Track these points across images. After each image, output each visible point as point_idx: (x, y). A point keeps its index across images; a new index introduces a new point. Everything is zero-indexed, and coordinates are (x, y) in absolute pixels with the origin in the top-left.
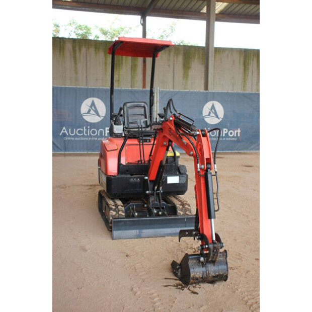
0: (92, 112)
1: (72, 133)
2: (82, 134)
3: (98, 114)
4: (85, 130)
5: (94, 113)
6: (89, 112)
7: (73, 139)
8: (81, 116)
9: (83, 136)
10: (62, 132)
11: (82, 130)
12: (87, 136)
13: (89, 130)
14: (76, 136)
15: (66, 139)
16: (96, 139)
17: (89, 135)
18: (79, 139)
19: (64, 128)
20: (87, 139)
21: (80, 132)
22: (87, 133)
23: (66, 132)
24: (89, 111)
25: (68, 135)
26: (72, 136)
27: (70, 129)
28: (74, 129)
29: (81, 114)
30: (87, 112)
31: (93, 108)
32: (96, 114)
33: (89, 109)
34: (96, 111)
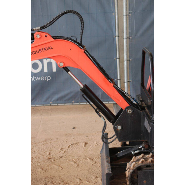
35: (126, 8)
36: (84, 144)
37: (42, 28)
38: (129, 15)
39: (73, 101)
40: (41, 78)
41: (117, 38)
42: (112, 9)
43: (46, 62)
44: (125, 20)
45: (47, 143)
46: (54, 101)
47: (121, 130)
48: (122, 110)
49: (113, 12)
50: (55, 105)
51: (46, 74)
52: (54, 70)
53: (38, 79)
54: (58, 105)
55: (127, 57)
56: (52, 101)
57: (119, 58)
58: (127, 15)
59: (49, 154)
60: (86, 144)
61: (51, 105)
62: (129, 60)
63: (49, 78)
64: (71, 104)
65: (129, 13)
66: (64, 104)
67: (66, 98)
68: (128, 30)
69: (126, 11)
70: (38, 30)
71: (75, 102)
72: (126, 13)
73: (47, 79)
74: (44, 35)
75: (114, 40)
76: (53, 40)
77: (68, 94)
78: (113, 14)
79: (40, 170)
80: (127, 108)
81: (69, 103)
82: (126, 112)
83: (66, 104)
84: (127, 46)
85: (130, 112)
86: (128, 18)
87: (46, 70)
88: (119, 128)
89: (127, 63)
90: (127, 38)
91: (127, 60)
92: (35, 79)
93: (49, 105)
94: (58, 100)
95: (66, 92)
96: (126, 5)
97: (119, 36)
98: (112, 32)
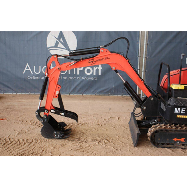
0: (60, 45)
1: (37, 71)
3: (67, 48)
5: (63, 47)
6: (56, 45)
7: (38, 78)
8: (47, 50)
10: (26, 69)
14: (42, 74)
15: (31, 78)
16: (66, 78)
19: (28, 65)
23: (30, 69)
24: (57, 44)
25: (32, 73)
26: (38, 75)
27: (34, 67)
28: (40, 67)
29: (47, 48)
30: (54, 46)
31: (61, 40)
32: (65, 48)
33: (57, 41)
34: (65, 44)
35: (146, 40)
36: (118, 118)
37: (105, 46)
38: (148, 44)
39: (109, 94)
40: (91, 78)
41: (139, 57)
42: (137, 40)
43: (95, 69)
44: (145, 47)
45: (95, 116)
46: (98, 92)
47: (145, 109)
48: (147, 97)
49: (138, 42)
50: (98, 95)
51: (94, 76)
52: (100, 74)
54: (100, 95)
55: (144, 69)
56: (97, 92)
57: (139, 70)
58: (146, 44)
59: (98, 122)
60: (119, 118)
62: (145, 71)
63: (96, 79)
65: (148, 43)
66: (103, 95)
67: (105, 91)
68: (147, 53)
69: (146, 41)
70: (102, 47)
71: (110, 94)
72: (146, 43)
74: (106, 50)
75: (137, 58)
76: (111, 53)
78: (138, 43)
79: (94, 130)
80: (150, 97)
81: (106, 94)
82: (149, 99)
84: (145, 62)
85: (152, 99)
86: (147, 46)
87: (95, 74)
88: (145, 108)
89: (144, 73)
90: (145, 58)
91: (144, 71)
92: (88, 78)
93: (95, 95)
94: (100, 92)
95: (105, 88)
96: (146, 38)
97: (140, 56)
98: (137, 54)
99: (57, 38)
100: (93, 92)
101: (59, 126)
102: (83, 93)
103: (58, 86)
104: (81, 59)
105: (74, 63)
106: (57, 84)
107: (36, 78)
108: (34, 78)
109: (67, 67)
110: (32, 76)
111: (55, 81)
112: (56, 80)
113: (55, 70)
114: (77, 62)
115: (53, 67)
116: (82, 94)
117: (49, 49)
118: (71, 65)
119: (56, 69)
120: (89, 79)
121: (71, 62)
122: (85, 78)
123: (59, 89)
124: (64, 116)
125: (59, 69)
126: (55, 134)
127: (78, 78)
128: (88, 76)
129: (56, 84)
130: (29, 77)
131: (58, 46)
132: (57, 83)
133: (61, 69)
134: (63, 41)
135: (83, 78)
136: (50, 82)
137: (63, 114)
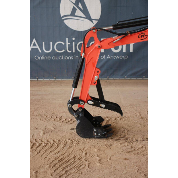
0: (78, 13)
1: (48, 48)
2: (64, 50)
4: (67, 44)
6: (73, 13)
7: (49, 58)
9: (66, 53)
10: (32, 47)
11: (64, 44)
12: (72, 54)
13: (74, 43)
14: (54, 53)
15: (39, 58)
17: (74, 51)
18: (59, 58)
19: (34, 40)
20: (71, 58)
21: (60, 47)
22: (70, 48)
23: (37, 47)
24: (74, 11)
25: (40, 52)
26: (48, 54)
27: (43, 43)
28: (51, 43)
29: (61, 18)
30: (69, 14)
31: (80, 5)
32: (84, 16)
33: (74, 7)
34: (85, 11)
39: (144, 77)
40: (120, 57)
45: (133, 107)
46: (128, 76)
50: (128, 79)
51: (124, 54)
52: (131, 50)
53: (117, 58)
54: (131, 79)
59: (140, 115)
61: (126, 79)
63: (126, 57)
64: (142, 79)
66: (136, 79)
67: (138, 74)
73: (125, 58)
77: (140, 71)
81: (140, 78)
83: (138, 79)
87: (124, 51)
92: (115, 57)
93: (124, 79)
94: (131, 75)
95: (138, 69)
99: (74, 2)
100: (122, 75)
101: (95, 121)
102: (108, 77)
103: (97, 70)
104: (129, 34)
105: (119, 39)
106: (96, 68)
107: (46, 58)
108: (43, 58)
109: (110, 44)
110: (40, 55)
111: (93, 63)
112: (95, 62)
113: (93, 48)
114: (123, 37)
115: (68, 42)
116: (107, 79)
117: (63, 19)
118: (116, 41)
119: (96, 47)
120: (117, 57)
121: (114, 37)
122: (112, 57)
123: (98, 74)
124: (105, 108)
125: (99, 47)
126: (95, 132)
127: (102, 57)
128: (116, 54)
129: (94, 66)
130: (37, 58)
131: (76, 14)
132: (96, 65)
133: (102, 47)
134: (83, 7)
135: (108, 57)
136: (87, 65)
137: (104, 106)
